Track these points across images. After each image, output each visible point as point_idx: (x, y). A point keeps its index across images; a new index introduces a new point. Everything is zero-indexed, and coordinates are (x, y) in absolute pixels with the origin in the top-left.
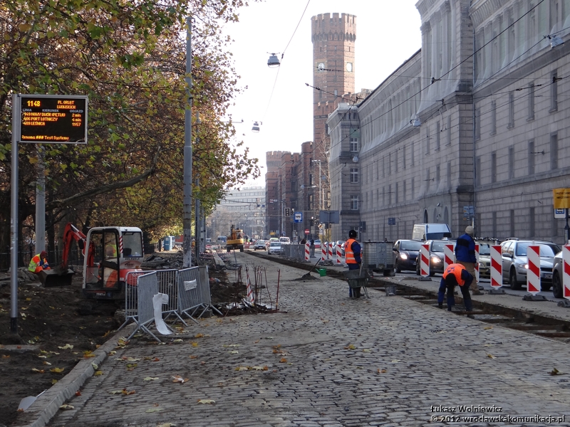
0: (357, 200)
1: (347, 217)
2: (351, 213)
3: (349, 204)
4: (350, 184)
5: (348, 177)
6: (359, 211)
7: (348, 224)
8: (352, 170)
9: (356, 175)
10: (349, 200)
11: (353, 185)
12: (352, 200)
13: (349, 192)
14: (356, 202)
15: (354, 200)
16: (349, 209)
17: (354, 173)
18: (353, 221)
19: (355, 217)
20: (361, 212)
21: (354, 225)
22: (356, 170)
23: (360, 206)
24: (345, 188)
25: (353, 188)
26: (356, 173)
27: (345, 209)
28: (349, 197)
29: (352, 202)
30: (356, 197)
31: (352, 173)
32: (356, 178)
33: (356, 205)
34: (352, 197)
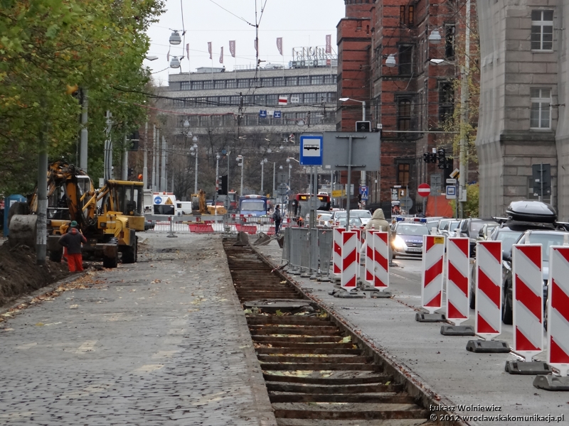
0: (550, 100)
1: (519, 149)
2: (531, 139)
3: (527, 114)
4: (528, 57)
5: (527, 34)
6: (554, 131)
7: (521, 171)
8: (537, 15)
9: (548, 29)
10: (525, 102)
11: (537, 58)
12: (535, 100)
13: (527, 78)
14: (546, 106)
15: (541, 100)
16: (525, 126)
17: (542, 23)
18: (536, 162)
19: (543, 150)
20: (559, 136)
22: (549, 16)
23: (557, 119)
24: (515, 67)
25: (539, 68)
26: (549, 23)
27: (514, 126)
28: (527, 91)
29: (535, 106)
30: (546, 92)
31: (536, 23)
32: (548, 37)
33: (545, 115)
34: (534, 92)
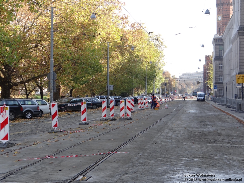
0: (222, 77)
1: (217, 85)
2: (219, 83)
3: (219, 79)
4: (219, 71)
5: (218, 67)
6: (223, 82)
7: (218, 88)
8: (220, 64)
9: (222, 66)
10: (218, 78)
11: (220, 71)
12: (220, 77)
13: (219, 74)
14: (222, 78)
15: (221, 77)
16: (218, 81)
17: (221, 65)
18: (220, 87)
19: (221, 85)
20: (223, 83)
21: (221, 88)
22: (222, 64)
23: (223, 80)
24: (217, 72)
25: (220, 72)
26: (222, 65)
27: (217, 81)
28: (218, 76)
29: (220, 78)
30: (222, 76)
31: (220, 65)
32: (222, 68)
33: (221, 79)
34: (220, 76)
